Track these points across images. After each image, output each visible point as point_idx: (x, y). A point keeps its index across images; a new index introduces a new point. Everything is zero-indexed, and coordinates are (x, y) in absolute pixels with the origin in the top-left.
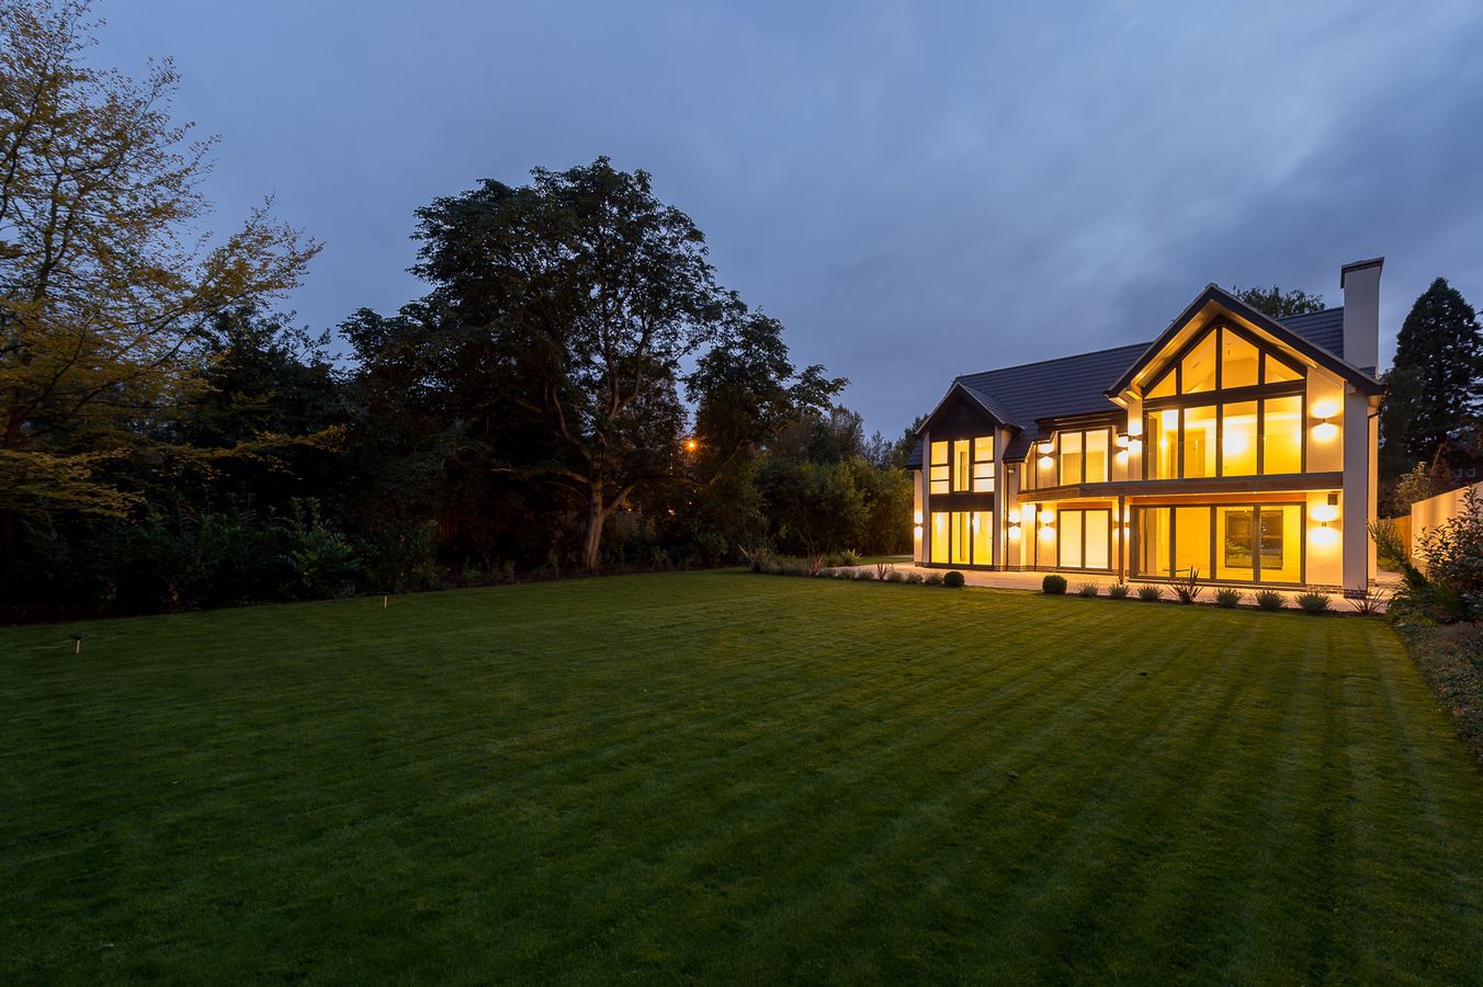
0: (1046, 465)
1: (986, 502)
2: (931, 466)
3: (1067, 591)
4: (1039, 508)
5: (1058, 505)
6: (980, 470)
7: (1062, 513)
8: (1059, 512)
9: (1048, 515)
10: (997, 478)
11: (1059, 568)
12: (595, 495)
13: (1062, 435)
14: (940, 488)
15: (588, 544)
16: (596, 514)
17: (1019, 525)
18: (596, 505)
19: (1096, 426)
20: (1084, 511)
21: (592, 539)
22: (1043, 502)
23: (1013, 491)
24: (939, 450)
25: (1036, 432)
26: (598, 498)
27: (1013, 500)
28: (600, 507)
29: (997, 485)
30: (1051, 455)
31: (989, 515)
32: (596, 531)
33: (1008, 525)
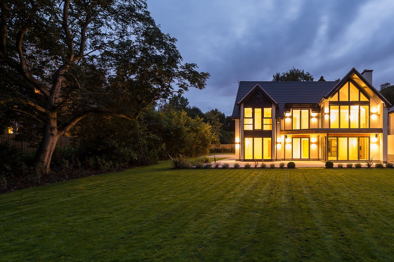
0: (288, 121)
1: (269, 134)
2: (244, 118)
3: (334, 167)
4: (286, 137)
5: (292, 136)
6: (266, 121)
7: (293, 138)
8: (292, 138)
9: (289, 140)
10: (273, 124)
11: (293, 159)
12: (52, 121)
13: (293, 110)
14: (249, 128)
15: (44, 156)
16: (52, 135)
17: (280, 143)
18: (52, 129)
19: (305, 108)
20: (301, 138)
21: (48, 153)
22: (287, 135)
23: (278, 130)
24: (248, 112)
25: (284, 108)
26: (54, 124)
27: (278, 134)
28: (56, 130)
29: (273, 127)
30: (290, 117)
31: (270, 139)
32: (51, 147)
33: (277, 143)
